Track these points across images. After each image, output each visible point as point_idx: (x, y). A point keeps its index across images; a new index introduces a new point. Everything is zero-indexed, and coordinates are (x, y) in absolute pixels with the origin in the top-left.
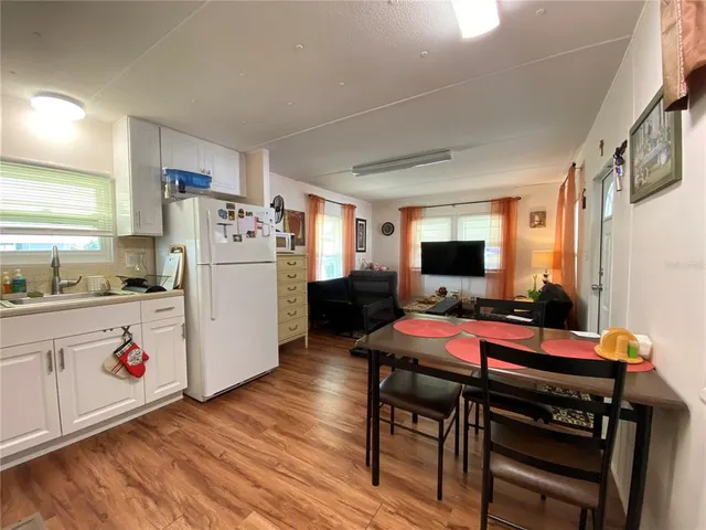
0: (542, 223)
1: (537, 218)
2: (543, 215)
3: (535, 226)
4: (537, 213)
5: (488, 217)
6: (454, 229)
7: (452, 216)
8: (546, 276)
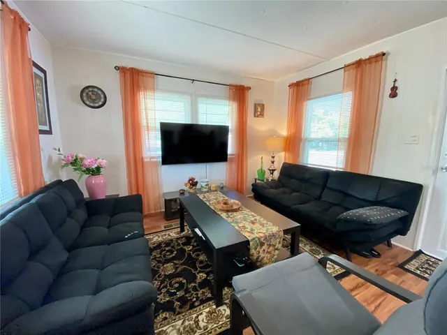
3: (258, 116)
4: (259, 105)
8: (273, 157)
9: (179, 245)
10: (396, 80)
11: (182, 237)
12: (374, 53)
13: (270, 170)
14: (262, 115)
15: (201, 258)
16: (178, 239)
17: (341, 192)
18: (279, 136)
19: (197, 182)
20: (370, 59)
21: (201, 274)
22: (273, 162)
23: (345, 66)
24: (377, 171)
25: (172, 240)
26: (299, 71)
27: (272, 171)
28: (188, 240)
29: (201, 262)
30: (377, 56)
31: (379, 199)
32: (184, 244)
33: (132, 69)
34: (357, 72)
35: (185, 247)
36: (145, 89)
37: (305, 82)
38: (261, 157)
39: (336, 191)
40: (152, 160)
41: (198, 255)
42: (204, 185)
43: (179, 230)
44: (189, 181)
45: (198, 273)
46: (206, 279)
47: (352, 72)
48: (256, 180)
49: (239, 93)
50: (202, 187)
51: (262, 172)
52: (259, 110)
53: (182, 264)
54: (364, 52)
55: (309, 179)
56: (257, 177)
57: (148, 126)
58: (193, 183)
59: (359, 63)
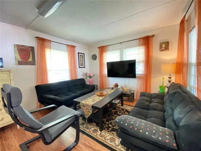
0: (167, 48)
1: (164, 46)
2: (167, 44)
3: (162, 50)
4: (163, 43)
5: (138, 48)
6: (121, 55)
7: (120, 49)
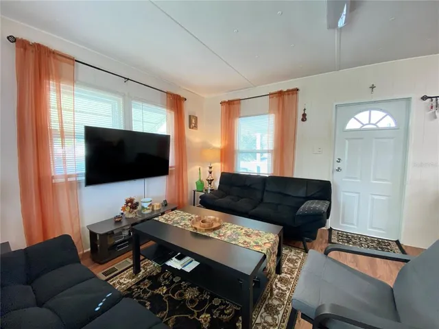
3: (192, 128)
4: (193, 117)
7: (124, 96)
8: (211, 168)
9: (145, 292)
10: (305, 110)
11: (144, 279)
12: (291, 88)
13: (208, 180)
14: (196, 127)
15: (188, 296)
16: (138, 284)
17: (280, 193)
18: (214, 148)
19: (137, 204)
20: (288, 91)
21: (203, 316)
22: (210, 173)
23: (270, 94)
24: (297, 174)
25: (130, 289)
26: (231, 91)
27: (210, 181)
28: (154, 280)
29: (192, 301)
30: (293, 90)
31: (309, 195)
32: (152, 288)
33: (39, 45)
34: (279, 100)
35: (157, 291)
36: (59, 78)
37: (235, 102)
38: (198, 167)
39: (275, 193)
40: (69, 179)
41: (181, 295)
42: (146, 205)
43: (131, 271)
44: (127, 202)
45: (198, 317)
46: (212, 319)
47: (275, 99)
48: (194, 191)
49: (176, 102)
50: (143, 208)
51: (200, 183)
52: (193, 121)
53: (170, 315)
54: (285, 86)
55: (250, 185)
56: (195, 188)
57: (62, 131)
58: (132, 204)
59: (280, 93)
